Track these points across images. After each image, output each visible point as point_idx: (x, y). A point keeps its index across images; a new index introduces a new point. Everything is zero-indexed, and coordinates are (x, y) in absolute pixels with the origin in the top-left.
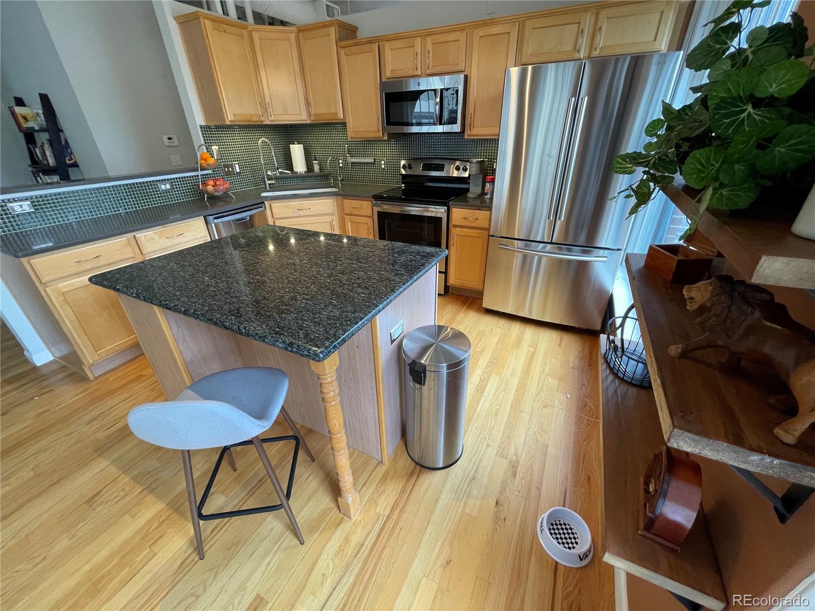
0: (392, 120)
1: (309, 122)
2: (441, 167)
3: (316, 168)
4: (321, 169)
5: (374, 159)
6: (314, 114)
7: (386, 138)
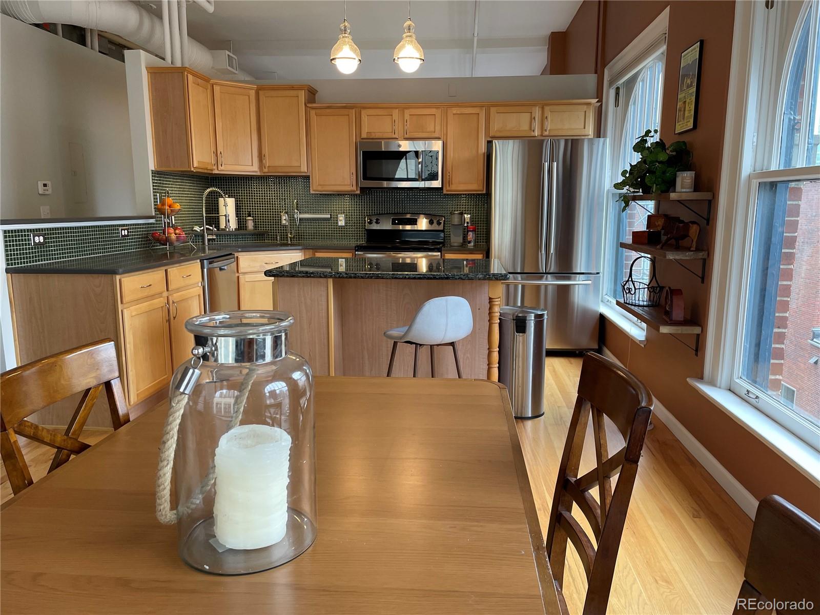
0: (368, 175)
1: (259, 174)
2: (414, 222)
3: (250, 225)
4: (255, 227)
5: (331, 215)
6: (269, 167)
7: (358, 192)
